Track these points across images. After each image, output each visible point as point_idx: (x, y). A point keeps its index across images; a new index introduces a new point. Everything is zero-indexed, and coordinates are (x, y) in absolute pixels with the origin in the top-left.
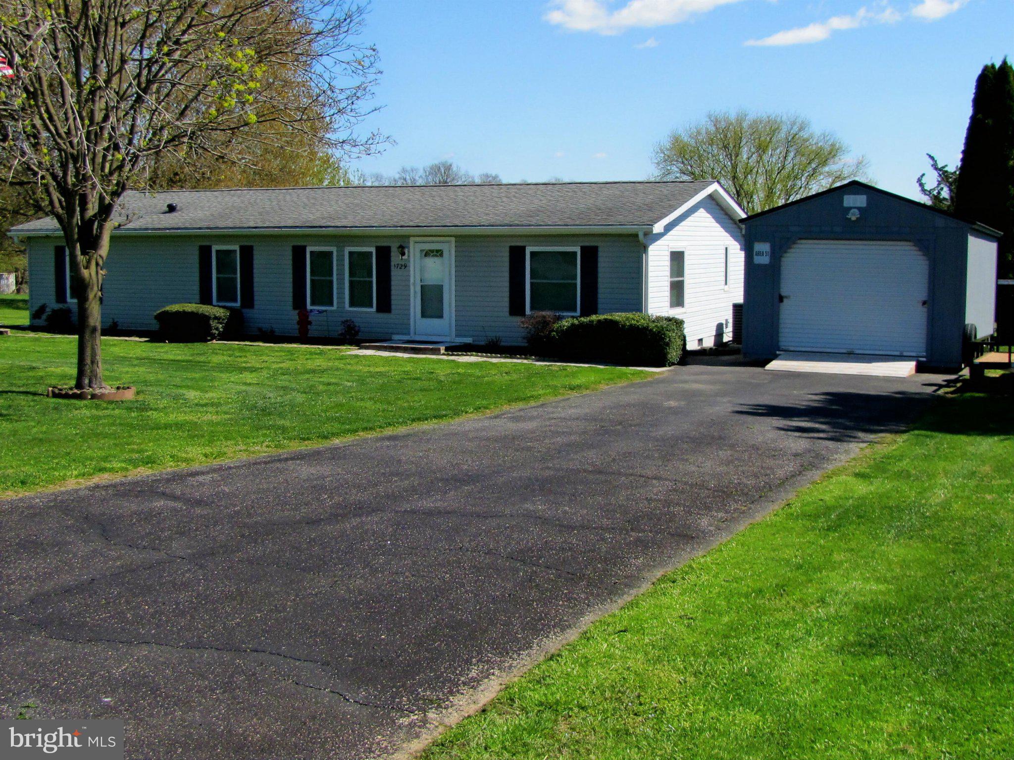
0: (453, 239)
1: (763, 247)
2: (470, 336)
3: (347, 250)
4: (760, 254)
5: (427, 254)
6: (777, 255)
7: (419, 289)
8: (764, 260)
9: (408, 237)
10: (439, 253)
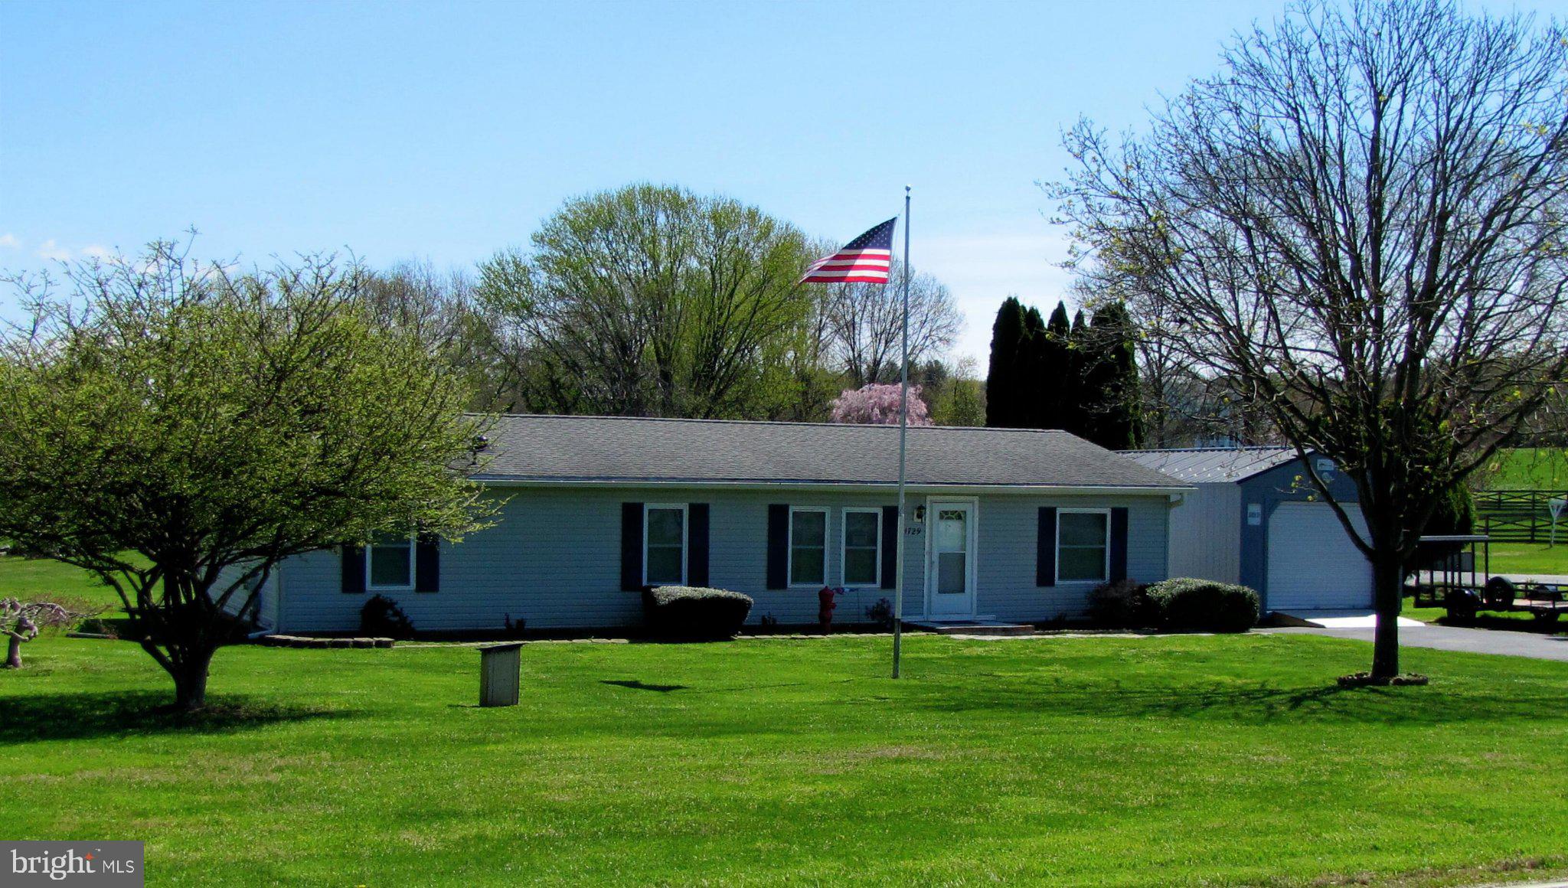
0: (976, 499)
1: (1255, 508)
2: (992, 613)
3: (845, 510)
4: (1253, 515)
5: (945, 515)
6: (1265, 516)
7: (936, 559)
8: (1255, 521)
9: (925, 495)
10: (960, 516)
